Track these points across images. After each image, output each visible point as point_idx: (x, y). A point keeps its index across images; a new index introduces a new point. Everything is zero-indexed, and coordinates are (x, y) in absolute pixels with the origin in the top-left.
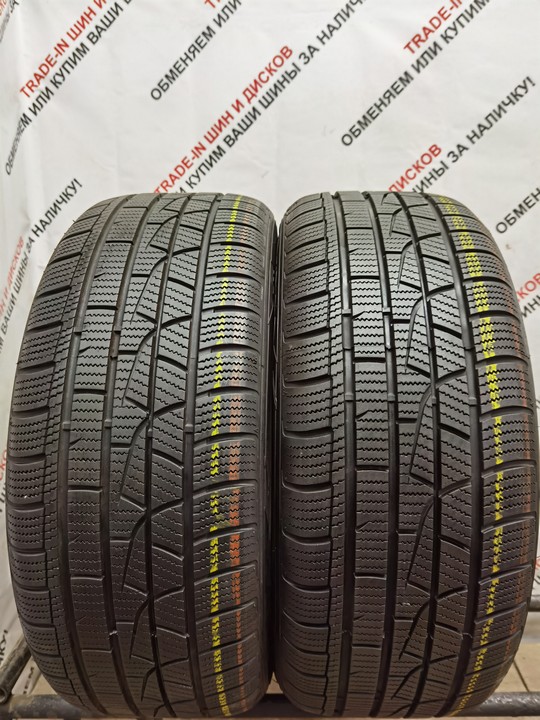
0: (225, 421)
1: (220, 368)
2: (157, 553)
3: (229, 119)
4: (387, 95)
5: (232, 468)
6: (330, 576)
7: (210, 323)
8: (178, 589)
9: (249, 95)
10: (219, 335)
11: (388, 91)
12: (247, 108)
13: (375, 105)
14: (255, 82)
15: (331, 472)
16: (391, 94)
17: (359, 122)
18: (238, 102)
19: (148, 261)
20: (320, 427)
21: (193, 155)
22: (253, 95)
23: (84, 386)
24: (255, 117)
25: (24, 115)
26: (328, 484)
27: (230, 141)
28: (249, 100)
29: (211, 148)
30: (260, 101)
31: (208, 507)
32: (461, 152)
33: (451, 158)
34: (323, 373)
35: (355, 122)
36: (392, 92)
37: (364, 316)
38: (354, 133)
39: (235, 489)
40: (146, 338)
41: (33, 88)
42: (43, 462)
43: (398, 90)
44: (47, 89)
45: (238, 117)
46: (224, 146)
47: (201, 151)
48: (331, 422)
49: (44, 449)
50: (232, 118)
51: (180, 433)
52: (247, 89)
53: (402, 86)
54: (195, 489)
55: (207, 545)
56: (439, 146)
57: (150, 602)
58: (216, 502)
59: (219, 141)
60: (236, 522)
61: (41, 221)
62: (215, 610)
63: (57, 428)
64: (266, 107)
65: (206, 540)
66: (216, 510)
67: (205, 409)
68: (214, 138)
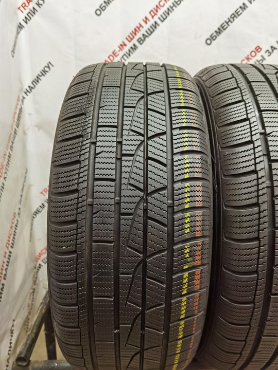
0: (192, 199)
1: (187, 165)
2: (150, 283)
3: (141, 28)
4: (233, 16)
5: (198, 229)
6: (255, 295)
7: (178, 137)
8: (161, 304)
9: (153, 14)
10: (185, 144)
11: (233, 14)
12: (151, 22)
13: (226, 22)
14: (157, 6)
15: (259, 231)
16: (235, 16)
17: (216, 32)
18: (146, 18)
19: (134, 98)
20: (251, 203)
21: (118, 49)
22: (155, 14)
23: (101, 177)
24: (156, 27)
25: (20, 24)
26: (258, 239)
27: (141, 41)
28: (153, 17)
29: (130, 45)
30: (159, 18)
31: (183, 253)
32: (273, 50)
33: (267, 54)
34: (251, 170)
35: (213, 31)
36: (236, 15)
37: (274, 134)
38: (212, 38)
39: (199, 242)
40: (139, 146)
41: (25, 7)
42: (76, 225)
43: (239, 13)
44: (34, 8)
45: (146, 27)
46: (137, 44)
47: (124, 47)
48: (258, 200)
49: (76, 217)
50: (143, 27)
51: (165, 207)
52: (152, 11)
53: (241, 11)
54: (175, 242)
55: (181, 278)
56: (261, 47)
57: (143, 313)
58: (188, 250)
59: (135, 41)
60: (199, 263)
61: (29, 87)
62: (182, 317)
63: (84, 203)
64: (162, 21)
65: (180, 274)
66: (188, 256)
67: (180, 191)
68: (132, 39)
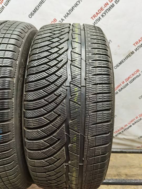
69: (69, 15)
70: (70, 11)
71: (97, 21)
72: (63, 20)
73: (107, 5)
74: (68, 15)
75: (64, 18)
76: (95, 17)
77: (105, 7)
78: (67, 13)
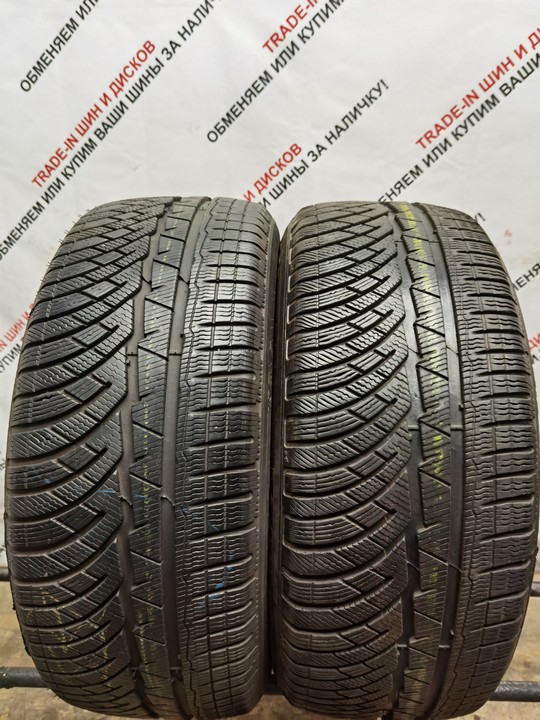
69: (342, 133)
70: (346, 120)
71: (436, 151)
72: (323, 148)
73: (473, 99)
74: (338, 133)
75: (325, 143)
76: (431, 139)
77: (467, 107)
78: (337, 127)
